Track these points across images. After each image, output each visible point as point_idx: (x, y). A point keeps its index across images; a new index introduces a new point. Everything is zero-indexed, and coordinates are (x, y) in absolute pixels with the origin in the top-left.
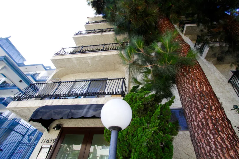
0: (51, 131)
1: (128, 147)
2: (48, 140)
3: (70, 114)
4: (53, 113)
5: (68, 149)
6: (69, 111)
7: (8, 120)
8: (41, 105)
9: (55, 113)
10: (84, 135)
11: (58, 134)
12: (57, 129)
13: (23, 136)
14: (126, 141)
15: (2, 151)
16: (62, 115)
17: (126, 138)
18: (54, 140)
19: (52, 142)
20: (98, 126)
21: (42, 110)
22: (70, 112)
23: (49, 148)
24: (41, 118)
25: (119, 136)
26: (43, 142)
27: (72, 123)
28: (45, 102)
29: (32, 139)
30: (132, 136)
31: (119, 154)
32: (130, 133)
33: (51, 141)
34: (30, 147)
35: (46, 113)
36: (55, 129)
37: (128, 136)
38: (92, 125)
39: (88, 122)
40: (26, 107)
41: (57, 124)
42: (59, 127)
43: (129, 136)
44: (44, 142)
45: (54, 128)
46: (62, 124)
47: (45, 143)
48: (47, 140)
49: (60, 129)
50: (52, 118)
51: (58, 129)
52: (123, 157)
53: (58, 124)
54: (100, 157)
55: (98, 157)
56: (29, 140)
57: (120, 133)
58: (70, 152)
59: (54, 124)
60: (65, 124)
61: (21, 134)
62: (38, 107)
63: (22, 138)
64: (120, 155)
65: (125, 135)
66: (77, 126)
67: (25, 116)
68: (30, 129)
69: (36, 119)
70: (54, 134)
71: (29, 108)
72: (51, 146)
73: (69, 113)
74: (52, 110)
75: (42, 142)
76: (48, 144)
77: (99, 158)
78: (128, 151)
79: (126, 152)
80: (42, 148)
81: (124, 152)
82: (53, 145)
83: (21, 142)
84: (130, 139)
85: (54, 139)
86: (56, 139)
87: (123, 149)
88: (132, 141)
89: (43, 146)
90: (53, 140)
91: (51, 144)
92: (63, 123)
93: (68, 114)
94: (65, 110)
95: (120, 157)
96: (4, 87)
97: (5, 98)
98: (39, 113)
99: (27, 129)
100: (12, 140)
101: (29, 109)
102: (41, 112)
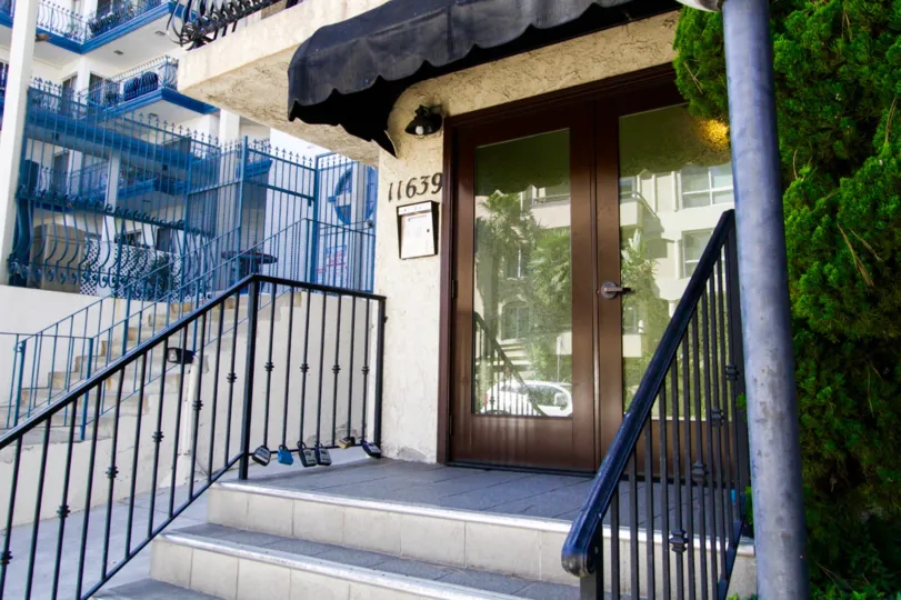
0: (404, 148)
1: (850, 109)
2: (413, 183)
3: (455, 33)
4: (374, 55)
5: (517, 230)
6: (444, 16)
7: (223, 151)
8: (302, 36)
9: (382, 47)
10: (566, 130)
11: (441, 151)
12: (426, 133)
13: (313, 199)
14: (833, 76)
15: (276, 260)
16: (419, 49)
17: (832, 55)
18: (438, 181)
19: (432, 188)
20: (633, 67)
21: (318, 54)
22: (453, 21)
23: (430, 215)
24: (335, 91)
25: (778, 56)
26: (395, 195)
27: (486, 84)
28: (311, 12)
29: (349, 207)
30: (875, 35)
31: (790, 155)
32: (856, 23)
33: (426, 184)
34: (359, 235)
35: (340, 60)
36: (419, 130)
37: (840, 43)
38: (596, 72)
39: (568, 60)
40: (248, 65)
41: (417, 107)
42: (430, 119)
43: (847, 41)
44: (399, 197)
45: (411, 130)
46: (441, 106)
47: (405, 200)
48: (408, 187)
49: (442, 127)
50: (380, 77)
51: (434, 131)
52: (821, 163)
53: (421, 107)
54: (680, 242)
55: (673, 242)
56: (344, 213)
57: (780, 42)
58: (526, 238)
59: (405, 110)
60: (453, 97)
61: (302, 196)
62: (292, 48)
63: (311, 209)
64: (799, 156)
65: (815, 46)
66: (515, 96)
67: (268, 111)
68: (322, 170)
69: (318, 101)
70: (426, 156)
71: (262, 64)
72: (435, 205)
73: (449, 32)
74: (363, 40)
75: (390, 198)
76: (417, 198)
77: (676, 245)
78: (849, 131)
79: (838, 135)
80: (400, 218)
81: (825, 137)
82: (439, 198)
83: (316, 223)
84: (863, 57)
85: (432, 175)
86: (440, 174)
87: (813, 122)
88: (873, 69)
89: (402, 211)
90: (429, 181)
91: (429, 196)
92: (443, 95)
93: (445, 36)
94: (424, 19)
95: (799, 166)
96: (115, 21)
97: (157, 72)
98: (312, 73)
99: (313, 173)
100: (283, 220)
101: (261, 67)
102: (320, 64)
